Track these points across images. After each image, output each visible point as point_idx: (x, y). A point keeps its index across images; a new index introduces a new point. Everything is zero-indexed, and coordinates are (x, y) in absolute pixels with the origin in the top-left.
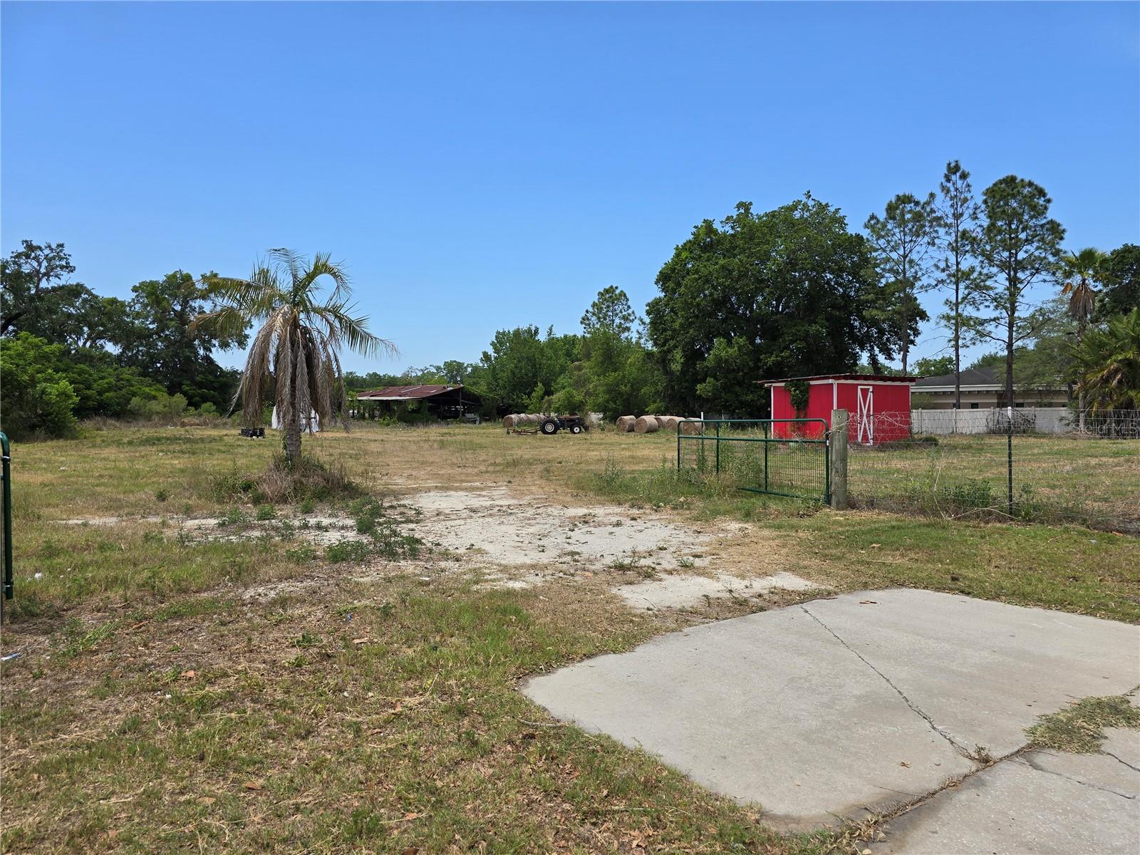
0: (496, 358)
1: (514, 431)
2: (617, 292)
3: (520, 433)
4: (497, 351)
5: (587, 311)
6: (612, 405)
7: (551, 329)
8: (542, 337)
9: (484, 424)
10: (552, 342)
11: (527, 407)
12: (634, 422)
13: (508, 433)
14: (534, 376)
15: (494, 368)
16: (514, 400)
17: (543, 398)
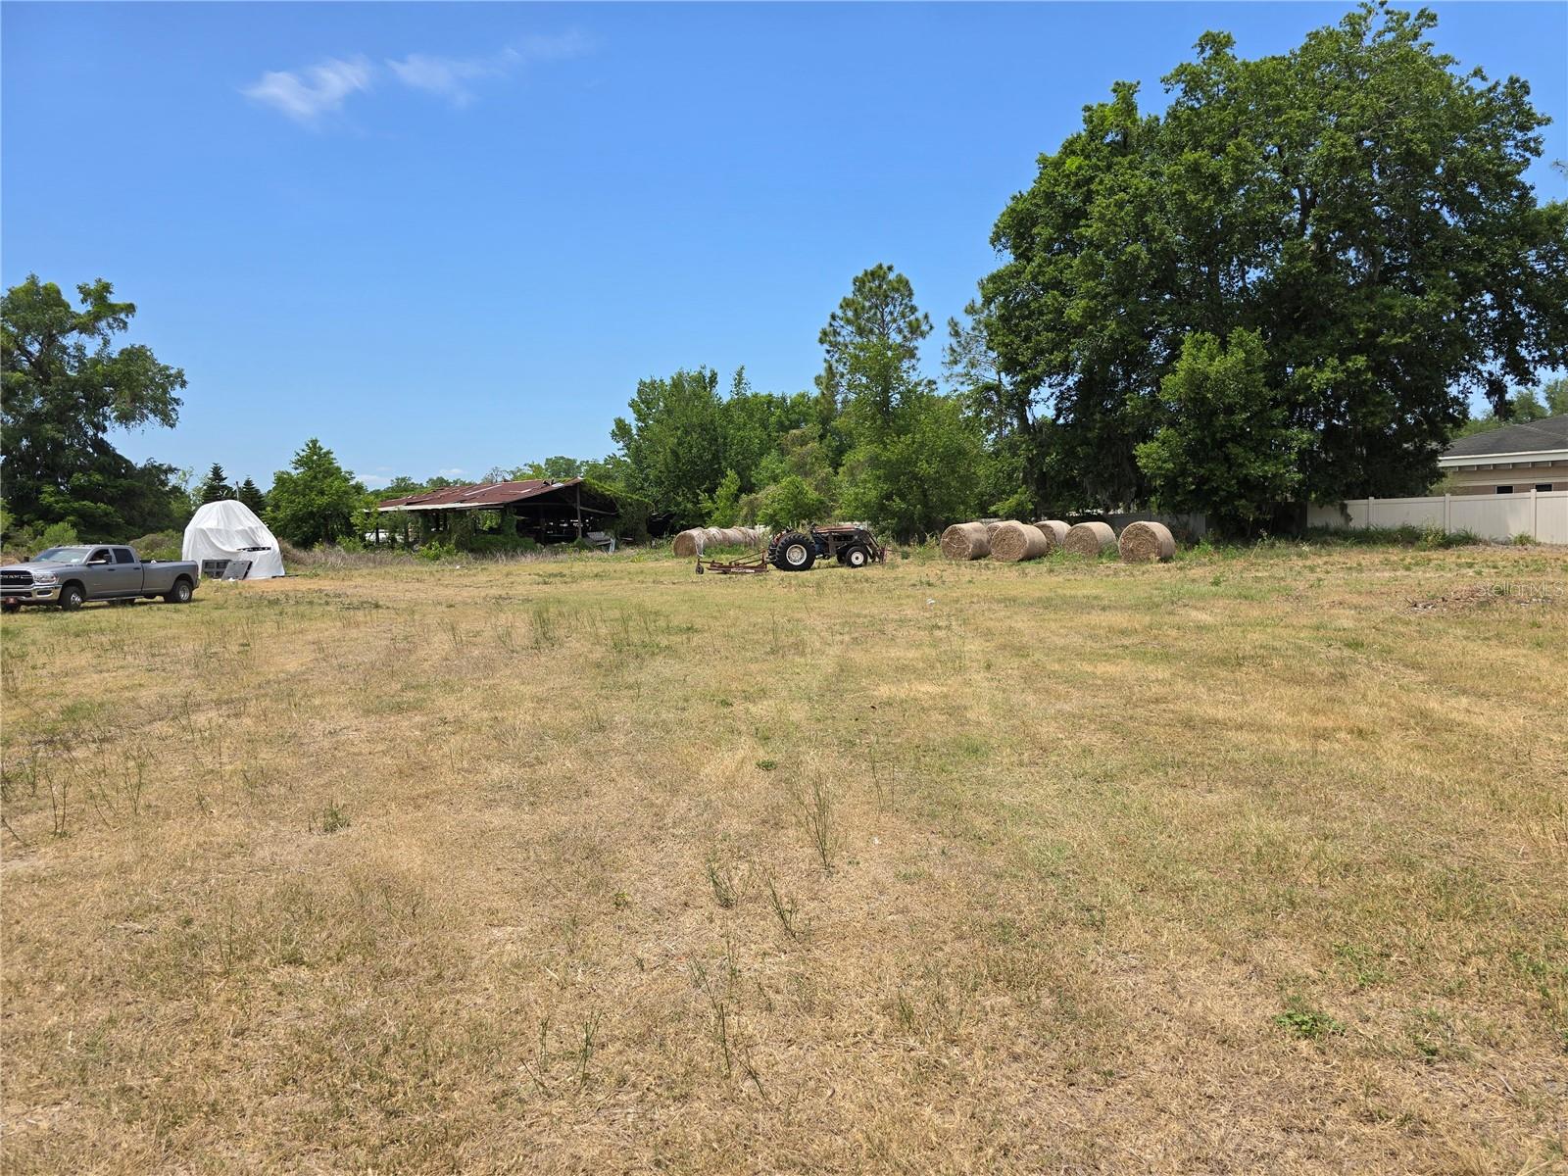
1: (712, 566)
3: (727, 570)
4: (641, 417)
5: (833, 317)
7: (740, 374)
11: (709, 514)
13: (700, 571)
14: (716, 457)
15: (638, 449)
16: (678, 504)
17: (737, 498)
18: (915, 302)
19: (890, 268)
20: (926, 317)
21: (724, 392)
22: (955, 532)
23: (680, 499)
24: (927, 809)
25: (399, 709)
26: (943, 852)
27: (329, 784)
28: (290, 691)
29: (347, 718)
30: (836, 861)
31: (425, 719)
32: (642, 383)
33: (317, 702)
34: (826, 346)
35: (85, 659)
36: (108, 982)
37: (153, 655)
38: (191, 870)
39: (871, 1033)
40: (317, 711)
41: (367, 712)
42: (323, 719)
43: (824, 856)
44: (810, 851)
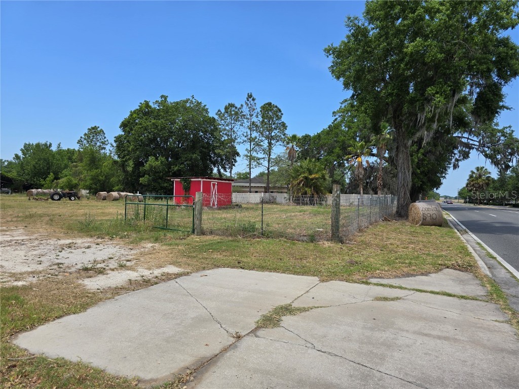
0: (23, 158)
1: (33, 198)
2: (99, 129)
3: (37, 200)
4: (24, 154)
5: (81, 137)
6: (94, 186)
7: (59, 145)
8: (54, 148)
9: (14, 194)
10: (60, 152)
11: (43, 185)
12: (106, 195)
13: (29, 199)
14: (48, 169)
15: (22, 163)
16: (34, 182)
17: (53, 181)
18: (105, 136)
19: (98, 127)
22: (99, 194)
23: (35, 180)
32: (25, 144)
34: (79, 144)
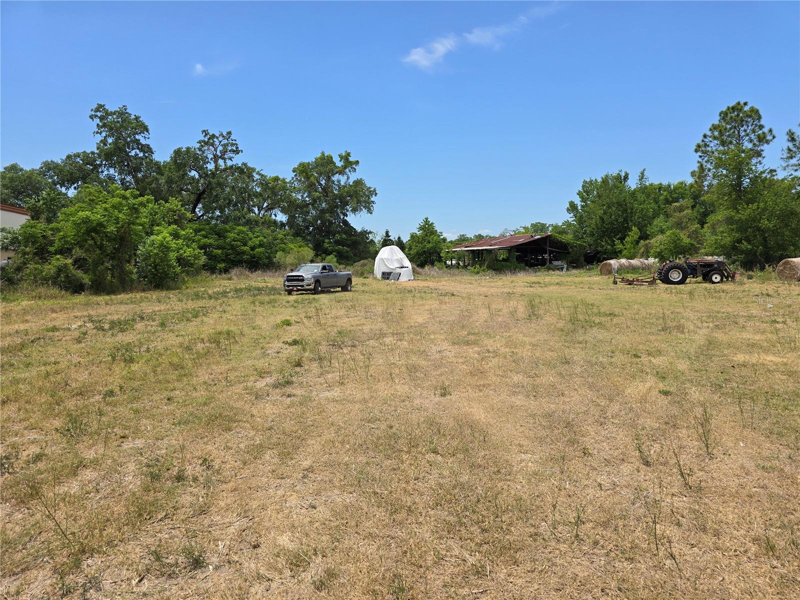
0: (582, 206)
1: (623, 280)
2: (746, 108)
3: (630, 283)
4: (583, 200)
5: (705, 136)
7: (642, 173)
9: (575, 271)
10: (645, 190)
11: (620, 252)
13: (615, 283)
14: (626, 220)
15: (581, 217)
16: (603, 246)
17: (637, 242)
18: (762, 122)
19: (745, 104)
20: (770, 131)
21: (633, 184)
22: (787, 263)
23: (603, 244)
24: (776, 430)
25: (467, 343)
26: (790, 457)
27: (441, 375)
28: (420, 331)
29: (445, 346)
30: (715, 452)
31: (479, 349)
32: (585, 182)
33: (432, 337)
34: (700, 154)
35: (342, 312)
36: (364, 447)
37: (367, 312)
38: (390, 405)
39: (746, 551)
40: (432, 341)
41: (454, 344)
42: (435, 345)
43: (708, 448)
44: (697, 443)
